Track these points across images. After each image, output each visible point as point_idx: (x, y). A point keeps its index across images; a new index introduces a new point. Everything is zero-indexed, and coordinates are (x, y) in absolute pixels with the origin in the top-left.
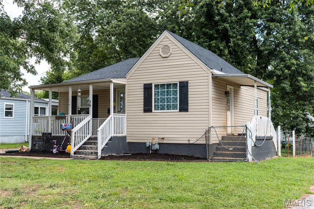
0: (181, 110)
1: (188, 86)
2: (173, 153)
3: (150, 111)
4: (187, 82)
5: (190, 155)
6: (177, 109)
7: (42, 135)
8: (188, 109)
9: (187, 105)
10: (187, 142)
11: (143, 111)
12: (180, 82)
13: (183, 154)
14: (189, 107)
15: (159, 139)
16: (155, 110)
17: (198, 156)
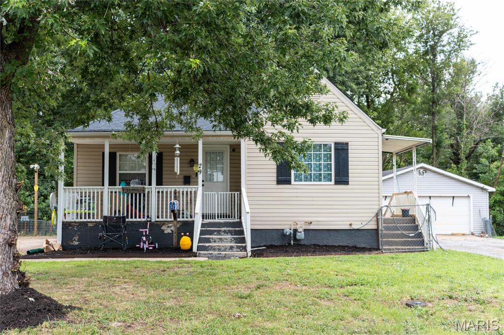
0: (337, 182)
1: (348, 149)
2: (325, 243)
3: (288, 182)
4: (347, 144)
5: (350, 245)
6: (331, 181)
7: (102, 220)
8: (348, 182)
9: (348, 176)
10: (348, 227)
11: (275, 183)
12: (336, 144)
13: (341, 244)
14: (350, 179)
15: (305, 224)
16: (295, 181)
17: (363, 246)
